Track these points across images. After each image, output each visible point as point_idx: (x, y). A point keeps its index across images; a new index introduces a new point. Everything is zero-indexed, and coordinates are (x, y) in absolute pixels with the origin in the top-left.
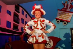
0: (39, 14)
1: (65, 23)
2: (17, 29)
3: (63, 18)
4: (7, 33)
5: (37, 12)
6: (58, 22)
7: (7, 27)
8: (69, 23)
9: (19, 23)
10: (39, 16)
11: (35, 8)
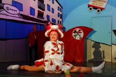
0: (55, 36)
1: (98, 11)
2: (43, 17)
3: (97, 5)
4: (31, 22)
5: (53, 33)
6: (91, 9)
7: (31, 14)
8: (103, 10)
9: (44, 10)
10: (56, 39)
11: (50, 28)
